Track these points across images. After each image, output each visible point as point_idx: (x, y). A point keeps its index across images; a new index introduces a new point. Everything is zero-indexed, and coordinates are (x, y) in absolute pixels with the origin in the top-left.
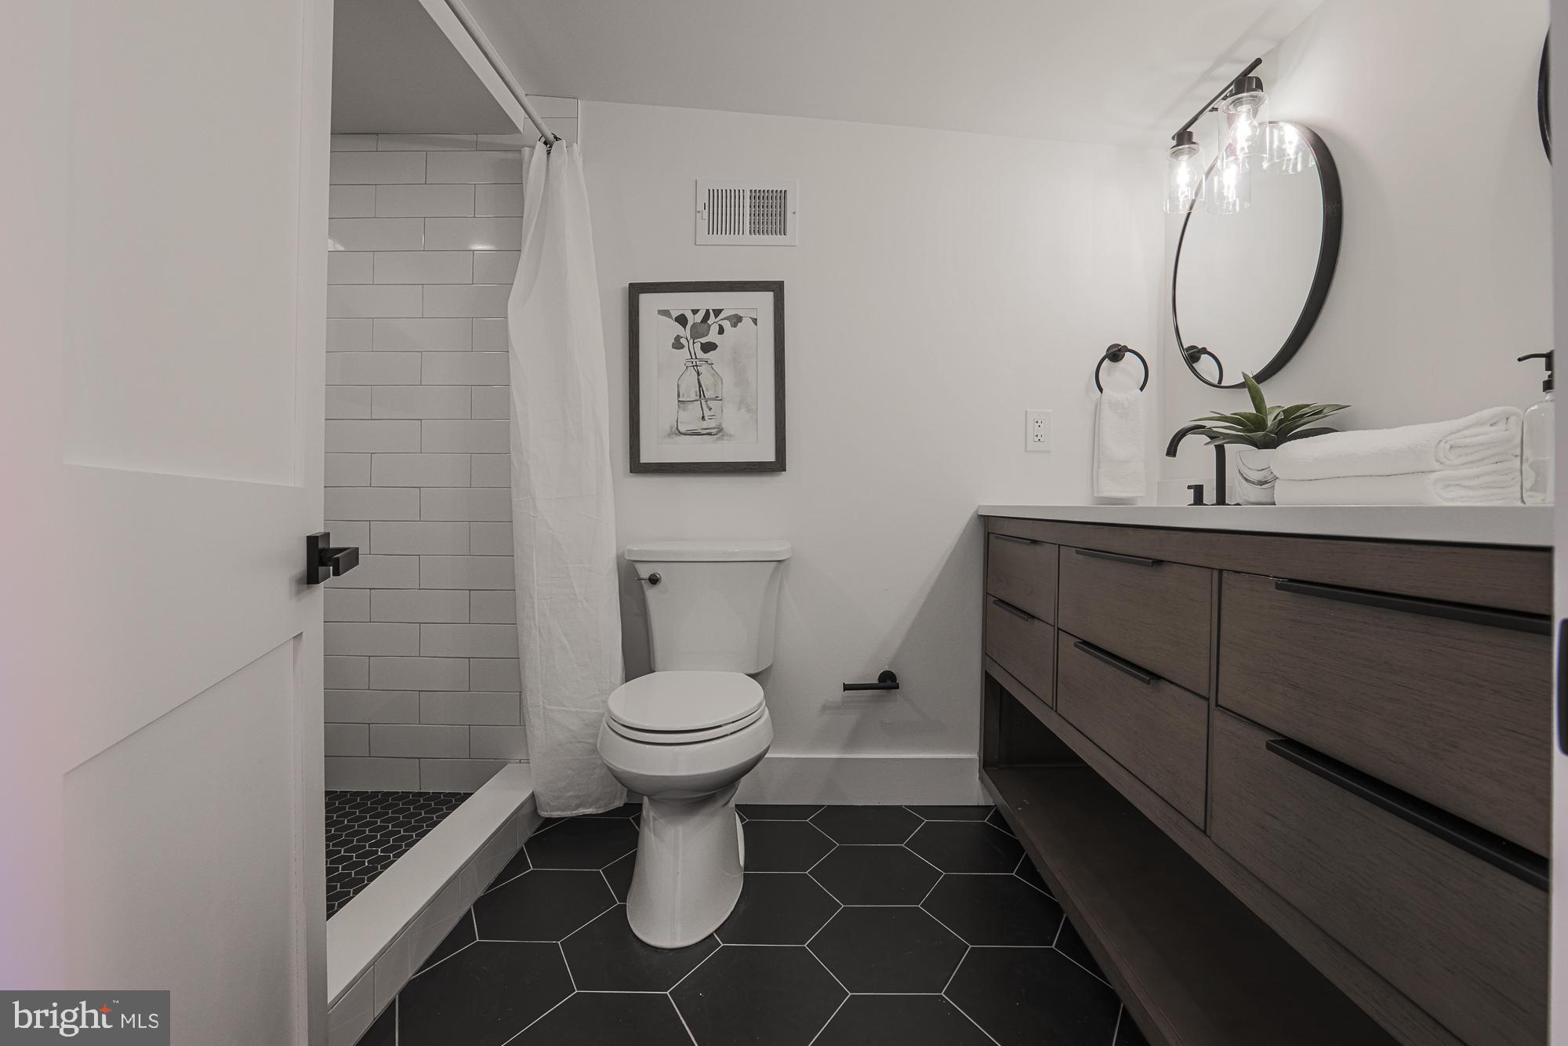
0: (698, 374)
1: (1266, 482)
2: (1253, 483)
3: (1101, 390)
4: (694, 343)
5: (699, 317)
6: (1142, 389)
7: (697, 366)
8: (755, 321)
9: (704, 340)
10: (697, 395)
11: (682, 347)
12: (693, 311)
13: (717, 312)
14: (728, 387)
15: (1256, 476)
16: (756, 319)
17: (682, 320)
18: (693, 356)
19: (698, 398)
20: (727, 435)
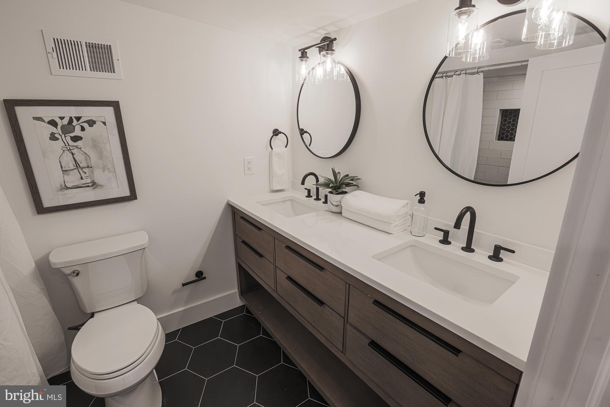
0: (73, 154)
1: (338, 206)
2: (334, 206)
3: (272, 149)
4: (65, 137)
5: (65, 121)
6: (286, 147)
7: (71, 150)
8: (104, 123)
9: (72, 135)
10: (74, 166)
11: (58, 139)
12: (60, 118)
13: (78, 119)
14: (94, 159)
15: (335, 204)
16: (105, 122)
17: (53, 123)
18: (66, 144)
19: (76, 168)
20: (99, 186)
